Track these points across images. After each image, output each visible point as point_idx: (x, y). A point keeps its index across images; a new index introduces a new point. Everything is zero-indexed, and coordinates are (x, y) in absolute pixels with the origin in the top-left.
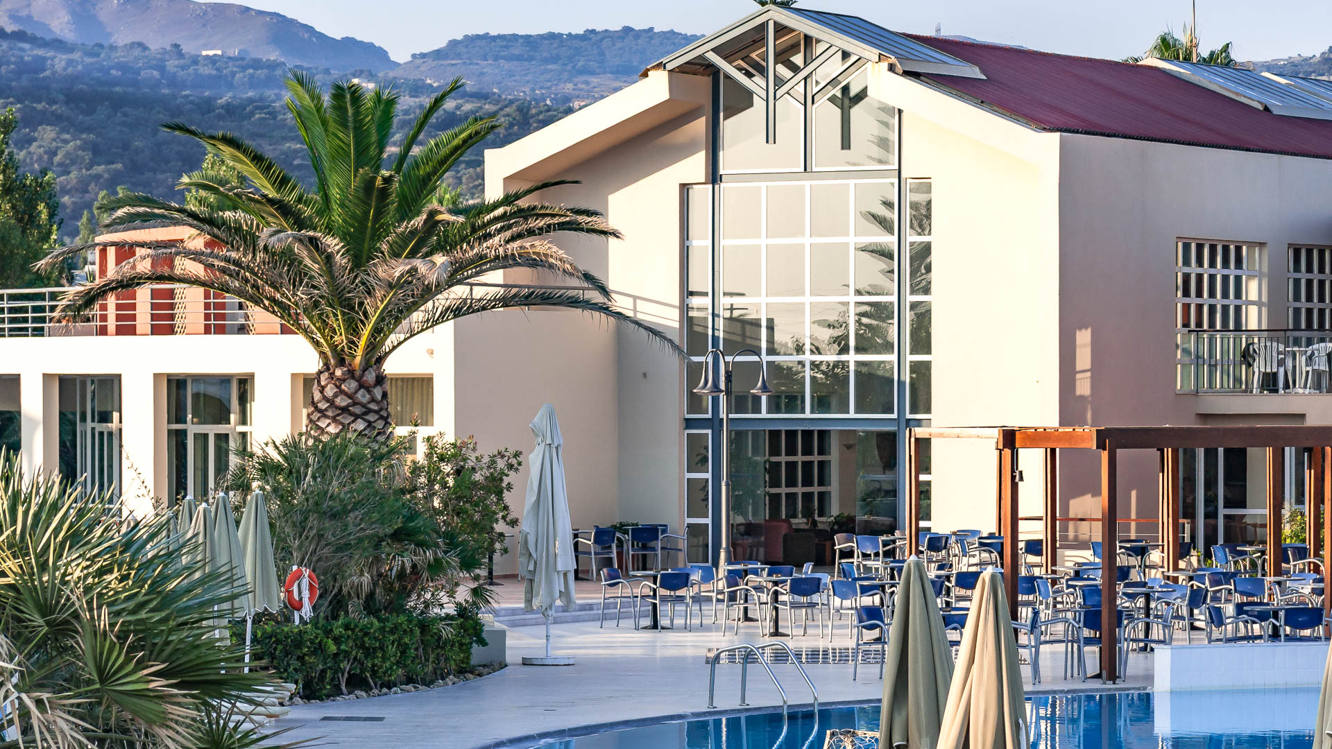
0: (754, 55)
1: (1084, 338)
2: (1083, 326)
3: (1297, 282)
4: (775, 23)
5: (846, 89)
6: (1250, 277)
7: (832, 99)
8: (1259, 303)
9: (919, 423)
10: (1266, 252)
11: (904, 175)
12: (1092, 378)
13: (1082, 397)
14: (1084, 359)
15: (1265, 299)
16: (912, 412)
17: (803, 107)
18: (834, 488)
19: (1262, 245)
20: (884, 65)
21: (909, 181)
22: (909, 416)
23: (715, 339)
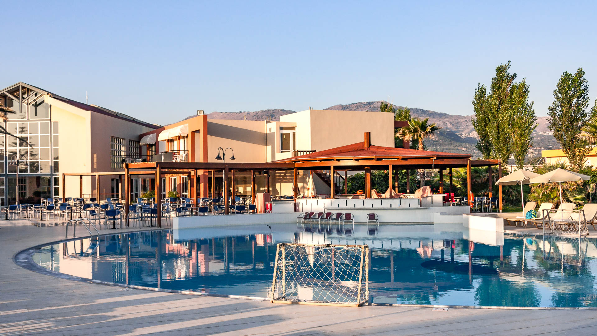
0: (15, 94)
1: (95, 156)
2: (95, 153)
3: (130, 147)
4: (22, 86)
5: (36, 103)
6: (122, 146)
7: (33, 105)
8: (124, 151)
9: (56, 175)
10: (125, 141)
11: (52, 120)
12: (97, 164)
13: (95, 169)
14: (95, 161)
15: (125, 150)
16: (54, 172)
17: (27, 106)
18: (27, 191)
19: (124, 139)
20: (49, 96)
21: (53, 122)
22: (53, 173)
23: (6, 157)
